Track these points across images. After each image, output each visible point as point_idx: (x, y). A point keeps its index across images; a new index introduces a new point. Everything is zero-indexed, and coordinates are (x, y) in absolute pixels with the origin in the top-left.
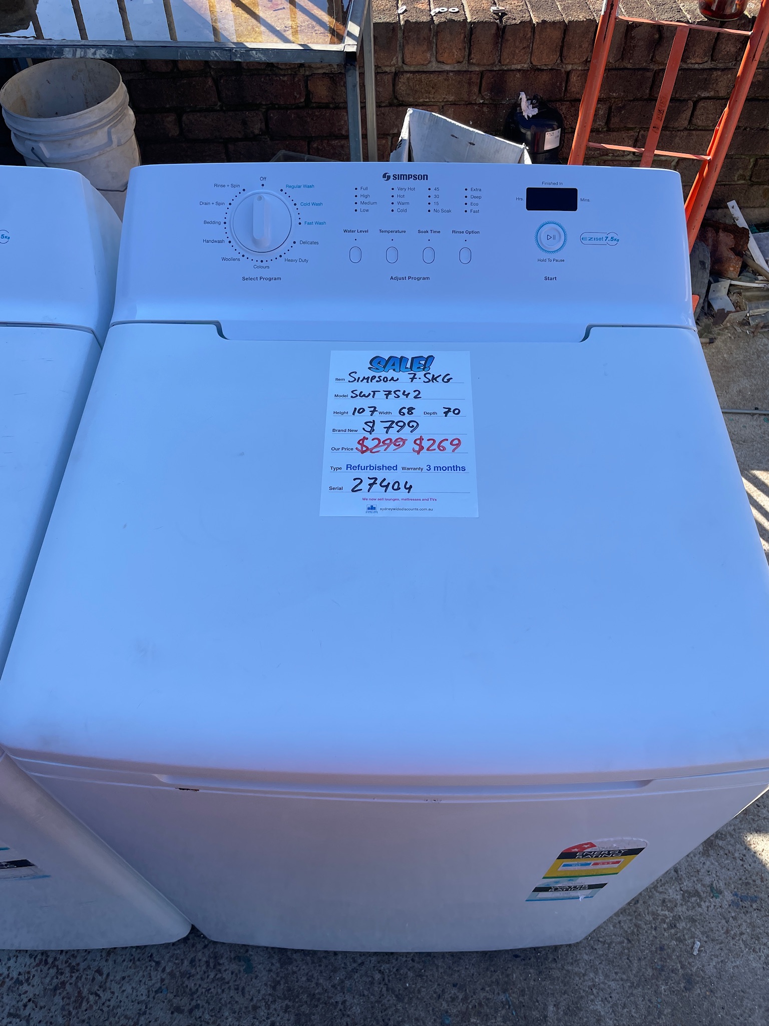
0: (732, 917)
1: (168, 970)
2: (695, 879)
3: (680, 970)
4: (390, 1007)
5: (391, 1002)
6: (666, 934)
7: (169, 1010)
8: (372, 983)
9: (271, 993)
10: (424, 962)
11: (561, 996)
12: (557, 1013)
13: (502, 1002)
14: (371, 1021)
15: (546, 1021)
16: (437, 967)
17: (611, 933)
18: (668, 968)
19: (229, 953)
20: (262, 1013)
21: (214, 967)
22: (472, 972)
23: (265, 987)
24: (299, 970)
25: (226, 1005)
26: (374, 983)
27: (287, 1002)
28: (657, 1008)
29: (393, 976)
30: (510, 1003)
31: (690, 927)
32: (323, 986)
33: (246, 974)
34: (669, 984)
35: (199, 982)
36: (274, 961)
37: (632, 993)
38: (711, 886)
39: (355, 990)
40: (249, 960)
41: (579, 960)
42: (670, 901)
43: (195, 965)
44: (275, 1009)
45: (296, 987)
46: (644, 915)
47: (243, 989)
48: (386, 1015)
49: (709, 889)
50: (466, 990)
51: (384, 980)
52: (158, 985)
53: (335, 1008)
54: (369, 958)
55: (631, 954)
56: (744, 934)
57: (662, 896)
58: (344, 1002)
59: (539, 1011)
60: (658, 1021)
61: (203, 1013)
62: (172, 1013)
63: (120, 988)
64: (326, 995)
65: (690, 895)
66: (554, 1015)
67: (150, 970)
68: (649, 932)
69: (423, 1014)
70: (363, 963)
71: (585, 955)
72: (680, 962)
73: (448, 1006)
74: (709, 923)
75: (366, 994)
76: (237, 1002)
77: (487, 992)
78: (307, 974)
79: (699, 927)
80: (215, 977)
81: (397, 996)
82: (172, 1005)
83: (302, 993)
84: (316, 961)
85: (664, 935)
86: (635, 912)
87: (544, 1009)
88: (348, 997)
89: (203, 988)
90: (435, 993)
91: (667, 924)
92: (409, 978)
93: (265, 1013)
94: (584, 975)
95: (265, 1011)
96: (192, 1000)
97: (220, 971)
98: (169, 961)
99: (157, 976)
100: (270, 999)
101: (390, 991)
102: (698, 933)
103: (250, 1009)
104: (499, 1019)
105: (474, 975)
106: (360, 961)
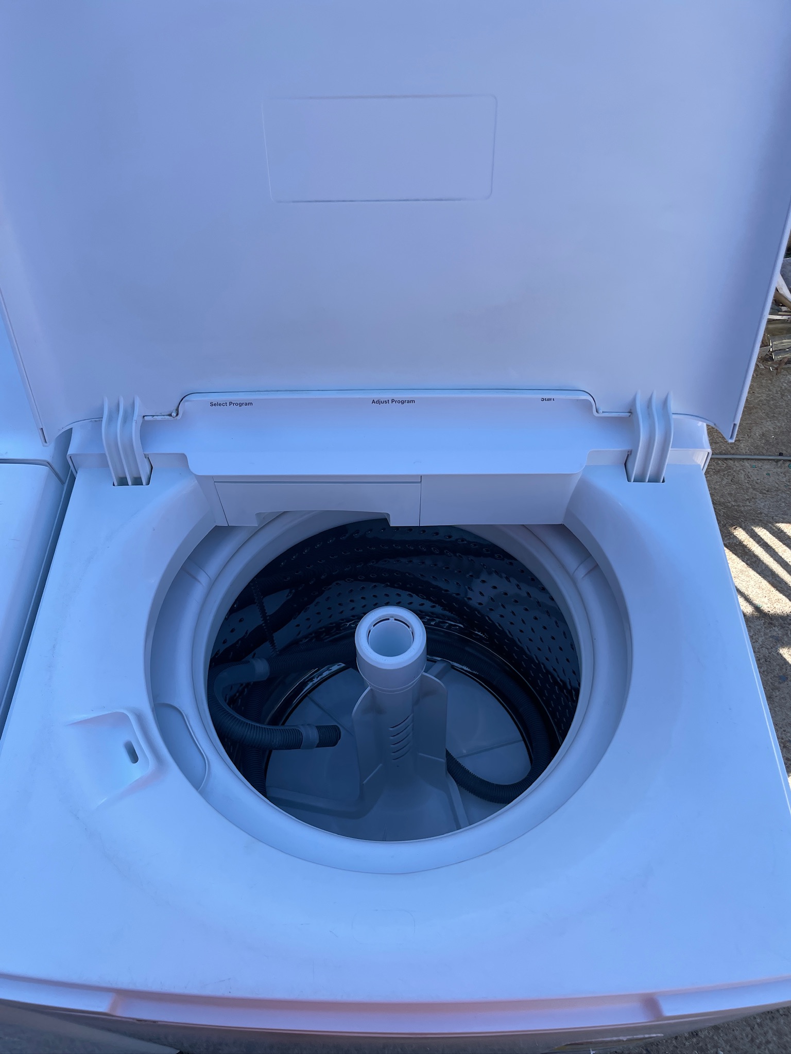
0: (758, 1024)
6: (687, 1043)
56: (770, 1042)
74: (733, 1030)
79: (722, 1035)
102: (721, 1042)
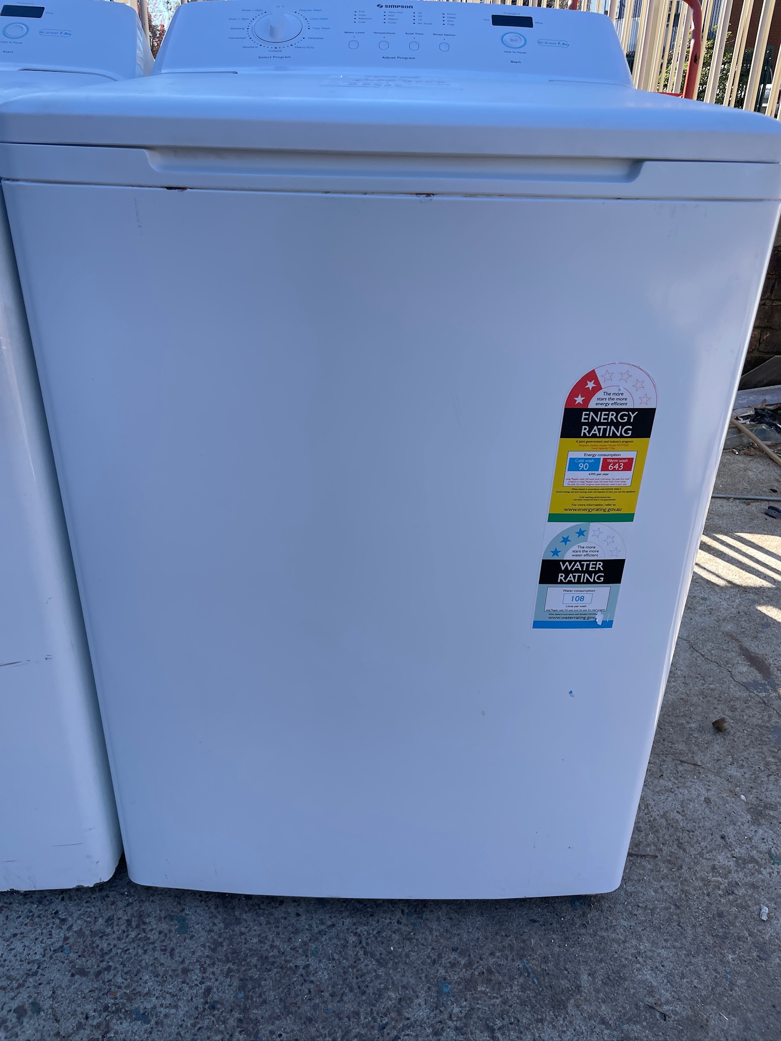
1: (75, 928)
2: (748, 846)
3: (749, 938)
4: (368, 973)
5: (370, 967)
6: (722, 900)
7: (69, 971)
8: (345, 946)
9: (210, 954)
10: (414, 924)
11: (596, 964)
12: (594, 983)
13: (519, 969)
14: (342, 988)
15: (580, 992)
16: (431, 931)
17: (653, 898)
18: (733, 934)
19: (158, 912)
20: (195, 977)
21: (137, 926)
22: (476, 936)
23: (202, 949)
24: (249, 931)
25: (147, 968)
26: (348, 946)
27: (230, 965)
28: (727, 978)
29: (374, 939)
30: (530, 970)
31: (752, 893)
32: (279, 949)
33: (178, 934)
34: (737, 953)
35: (115, 942)
36: (216, 921)
37: (690, 962)
38: (769, 853)
39: (321, 954)
40: (184, 920)
41: (615, 925)
42: (721, 867)
43: (113, 923)
44: (213, 973)
45: (244, 949)
46: (691, 881)
47: (173, 949)
48: (364, 982)
49: (767, 856)
50: (470, 955)
51: (360, 943)
52: (60, 944)
53: (295, 973)
54: (342, 920)
55: (682, 921)
57: (711, 863)
58: (307, 966)
59: (569, 980)
60: (731, 993)
61: (115, 975)
62: (73, 975)
63: (8, 945)
64: (283, 958)
65: (745, 862)
66: (590, 986)
67: (52, 928)
68: (701, 897)
69: (412, 981)
70: (333, 925)
71: (622, 920)
72: (748, 930)
73: (446, 972)
74: (776, 889)
75: (336, 958)
76: (162, 964)
77: (498, 958)
78: (259, 935)
79: (763, 893)
80: (136, 936)
81: (377, 961)
82: (73, 967)
83: (251, 956)
84: (272, 922)
85: (720, 901)
86: (679, 878)
87: (575, 978)
88: (312, 961)
89: (118, 949)
90: (429, 957)
91: (723, 890)
92: (394, 942)
93: (198, 976)
94: (624, 942)
95: (199, 975)
96: (102, 961)
97: (144, 930)
98: (79, 918)
99: (58, 935)
100: (208, 962)
101: (369, 955)
102: (763, 899)
103: (179, 972)
104: (515, 988)
105: (480, 939)
106: (329, 923)
